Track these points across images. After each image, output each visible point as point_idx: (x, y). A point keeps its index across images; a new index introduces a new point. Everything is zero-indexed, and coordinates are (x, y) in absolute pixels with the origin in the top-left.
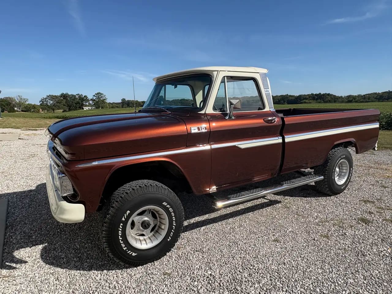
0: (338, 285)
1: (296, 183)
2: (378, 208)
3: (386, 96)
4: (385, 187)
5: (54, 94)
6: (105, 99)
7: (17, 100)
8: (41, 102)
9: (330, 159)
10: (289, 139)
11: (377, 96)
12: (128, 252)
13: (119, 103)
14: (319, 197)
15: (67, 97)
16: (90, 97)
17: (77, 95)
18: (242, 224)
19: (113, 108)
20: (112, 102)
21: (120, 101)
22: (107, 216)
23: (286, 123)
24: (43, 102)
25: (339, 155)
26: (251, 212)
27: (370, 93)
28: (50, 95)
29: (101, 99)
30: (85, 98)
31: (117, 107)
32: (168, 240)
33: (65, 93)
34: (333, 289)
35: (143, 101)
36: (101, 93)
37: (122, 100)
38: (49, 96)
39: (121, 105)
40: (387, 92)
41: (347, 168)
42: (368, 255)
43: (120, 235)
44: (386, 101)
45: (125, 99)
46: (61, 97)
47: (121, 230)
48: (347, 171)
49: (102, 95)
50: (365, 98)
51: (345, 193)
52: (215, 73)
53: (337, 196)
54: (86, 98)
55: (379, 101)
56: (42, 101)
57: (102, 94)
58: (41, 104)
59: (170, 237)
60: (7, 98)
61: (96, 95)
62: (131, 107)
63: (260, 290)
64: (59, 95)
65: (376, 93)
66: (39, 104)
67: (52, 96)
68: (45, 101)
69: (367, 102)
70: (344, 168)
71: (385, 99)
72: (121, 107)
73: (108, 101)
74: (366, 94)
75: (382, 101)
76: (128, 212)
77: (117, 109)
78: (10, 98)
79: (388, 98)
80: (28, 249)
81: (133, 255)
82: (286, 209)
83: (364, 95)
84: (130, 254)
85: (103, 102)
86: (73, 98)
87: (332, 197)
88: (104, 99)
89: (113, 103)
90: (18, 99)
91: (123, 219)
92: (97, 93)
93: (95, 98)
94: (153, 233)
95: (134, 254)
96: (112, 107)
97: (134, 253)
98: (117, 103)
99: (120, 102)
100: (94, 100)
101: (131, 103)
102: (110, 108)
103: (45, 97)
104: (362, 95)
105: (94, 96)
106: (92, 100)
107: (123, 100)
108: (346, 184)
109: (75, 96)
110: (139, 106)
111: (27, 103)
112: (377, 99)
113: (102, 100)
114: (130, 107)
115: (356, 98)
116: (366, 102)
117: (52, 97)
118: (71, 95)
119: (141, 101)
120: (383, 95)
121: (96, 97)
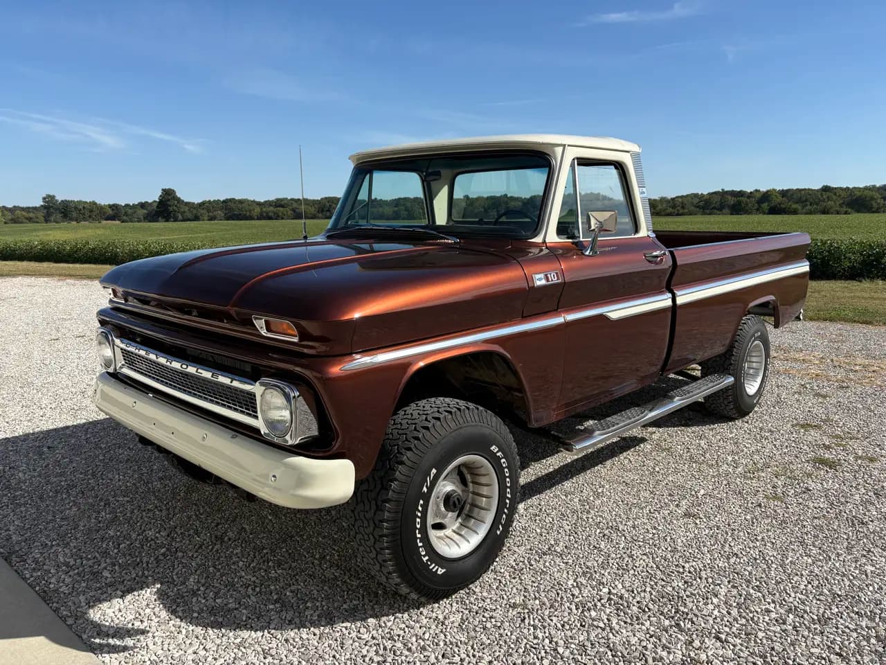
0: (854, 578)
1: (694, 393)
2: (833, 437)
3: (716, 202)
4: (824, 397)
9: (737, 341)
10: (685, 296)
11: (699, 202)
12: (431, 567)
13: (35, 208)
14: (714, 425)
18: (600, 491)
19: (15, 222)
20: (10, 206)
21: (39, 203)
22: (391, 485)
23: (679, 263)
25: (752, 332)
26: (598, 464)
27: (684, 194)
31: (30, 220)
32: (498, 532)
34: (849, 586)
35: (114, 205)
37: (44, 199)
39: (41, 215)
40: (719, 192)
41: (762, 359)
42: (871, 523)
43: (418, 526)
44: (718, 212)
45: (54, 197)
47: (419, 514)
48: (761, 366)
50: (674, 207)
51: (756, 412)
52: (559, 150)
53: (745, 419)
55: (704, 214)
59: (500, 527)
62: (76, 220)
63: (727, 608)
65: (696, 195)
69: (681, 215)
70: (754, 359)
71: (713, 208)
72: (42, 219)
74: (677, 197)
75: (710, 214)
76: (434, 471)
77: (31, 226)
79: (721, 204)
80: (117, 602)
81: (439, 572)
82: (665, 453)
83: (671, 199)
84: (434, 570)
87: (739, 423)
89: (14, 207)
91: (425, 489)
94: (460, 520)
95: (441, 571)
96: (12, 220)
97: (440, 569)
98: (29, 208)
99: (38, 206)
101: (76, 208)
102: (5, 223)
104: (669, 198)
107: (49, 200)
108: (759, 392)
110: (102, 218)
112: (700, 209)
114: (71, 219)
115: (657, 206)
116: (678, 215)
119: (107, 204)
120: (712, 199)
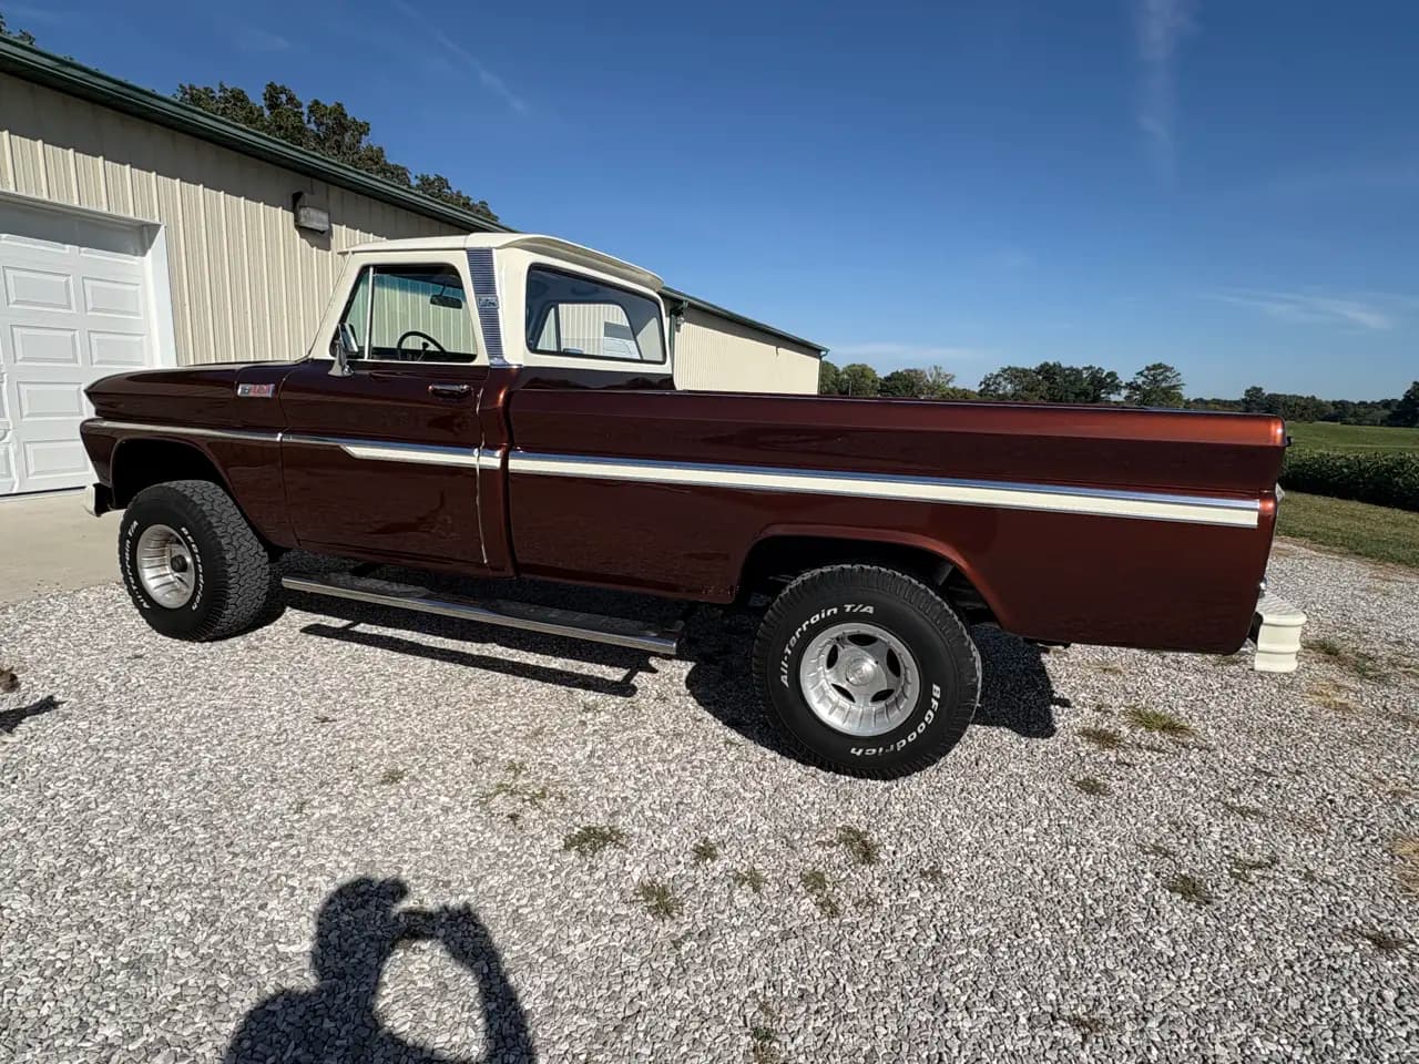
5: (1020, 366)
6: (1174, 387)
7: (929, 378)
8: (983, 386)
13: (1236, 402)
15: (1054, 373)
16: (1125, 377)
17: (1085, 368)
21: (1239, 395)
24: (988, 385)
28: (1010, 368)
29: (1164, 385)
30: (1109, 380)
33: (1051, 363)
36: (1165, 366)
37: (1248, 391)
38: (1006, 370)
45: (1260, 390)
46: (1039, 373)
49: (1168, 374)
54: (1112, 382)
56: (986, 382)
57: (1167, 369)
58: (982, 391)
60: (911, 371)
61: (1146, 373)
64: (1033, 368)
66: (977, 390)
67: (1016, 369)
68: (994, 383)
73: (1189, 393)
78: (916, 371)
85: (1170, 394)
86: (1072, 378)
88: (1172, 384)
90: (931, 376)
92: (1154, 366)
93: (1140, 381)
99: (1238, 399)
100: (1138, 388)
103: (995, 373)
105: (1141, 373)
106: (1129, 385)
107: (1254, 392)
109: (1079, 372)
110: (1318, 418)
111: (951, 385)
113: (1163, 389)
117: (1014, 374)
118: (1068, 369)
121: (1146, 377)
